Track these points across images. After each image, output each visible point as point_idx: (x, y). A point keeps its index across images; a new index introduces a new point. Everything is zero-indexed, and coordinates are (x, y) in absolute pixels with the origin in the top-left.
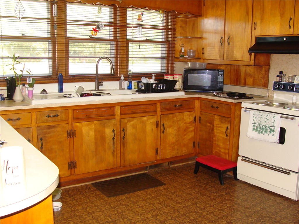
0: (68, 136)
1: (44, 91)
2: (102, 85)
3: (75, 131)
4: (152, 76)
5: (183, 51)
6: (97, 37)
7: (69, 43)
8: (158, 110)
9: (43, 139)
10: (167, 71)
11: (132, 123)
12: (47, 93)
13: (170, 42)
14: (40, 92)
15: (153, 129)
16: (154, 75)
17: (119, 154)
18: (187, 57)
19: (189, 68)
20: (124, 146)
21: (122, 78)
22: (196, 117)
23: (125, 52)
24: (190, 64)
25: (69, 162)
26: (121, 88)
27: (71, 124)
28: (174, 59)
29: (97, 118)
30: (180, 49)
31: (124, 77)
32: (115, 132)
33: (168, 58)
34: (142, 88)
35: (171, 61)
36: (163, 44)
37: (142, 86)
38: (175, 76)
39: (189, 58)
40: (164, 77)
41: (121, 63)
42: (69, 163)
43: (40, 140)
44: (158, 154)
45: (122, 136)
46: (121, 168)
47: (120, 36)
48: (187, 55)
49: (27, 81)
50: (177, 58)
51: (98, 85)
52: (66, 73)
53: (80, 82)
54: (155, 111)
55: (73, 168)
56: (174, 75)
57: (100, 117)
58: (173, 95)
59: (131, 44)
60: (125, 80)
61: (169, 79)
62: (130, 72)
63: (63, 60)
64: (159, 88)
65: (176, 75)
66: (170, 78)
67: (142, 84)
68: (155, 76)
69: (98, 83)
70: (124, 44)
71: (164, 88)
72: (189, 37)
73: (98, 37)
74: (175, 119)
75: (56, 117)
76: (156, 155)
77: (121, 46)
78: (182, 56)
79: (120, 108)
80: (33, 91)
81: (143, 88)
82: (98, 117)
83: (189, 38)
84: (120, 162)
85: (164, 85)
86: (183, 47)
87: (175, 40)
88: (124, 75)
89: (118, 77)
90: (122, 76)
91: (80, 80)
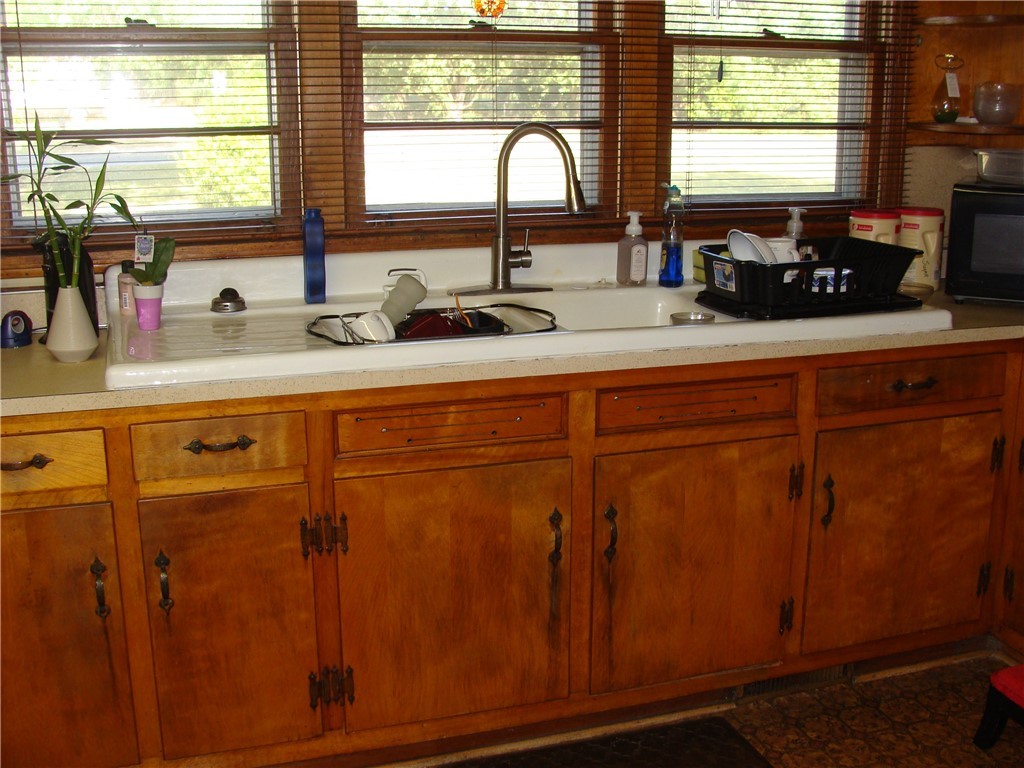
0: (305, 547)
1: (229, 295)
2: (527, 265)
3: (344, 519)
4: (789, 217)
5: (953, 91)
6: (505, 21)
7: (365, 55)
8: (806, 406)
9: (172, 560)
10: (869, 194)
11: (655, 478)
12: (240, 305)
13: (885, 44)
14: (209, 302)
15: (769, 509)
16: (796, 211)
17: (586, 635)
18: (973, 121)
19: (981, 179)
20: (610, 590)
21: (634, 228)
22: (1003, 441)
23: (655, 97)
24: (985, 159)
25: (315, 670)
26: (625, 280)
27: (323, 487)
28: (905, 133)
29: (466, 451)
30: (936, 82)
31: (642, 222)
32: (565, 525)
33: (872, 128)
34: (725, 285)
35: (887, 143)
36: (851, 55)
37: (728, 278)
38: (906, 219)
39: (983, 129)
40: (848, 220)
41: (629, 153)
42: (312, 679)
43: (155, 568)
44: (790, 628)
45: (603, 544)
46: (595, 699)
47: (629, 16)
48: (971, 112)
49: (131, 247)
50: (919, 127)
51: (508, 267)
52: (346, 205)
53: (419, 248)
54: (789, 414)
55: (336, 701)
56: (898, 216)
57: (482, 449)
58: (892, 331)
59: (686, 58)
60: (646, 237)
61: (870, 237)
62: (675, 200)
63: (332, 141)
64: (815, 289)
65: (914, 211)
66: (876, 230)
67: (729, 268)
68: (803, 217)
69: (509, 254)
70: (647, 57)
71: (843, 289)
72: (990, 19)
73: (511, 21)
74: (894, 451)
75: (238, 452)
76: (781, 633)
77: (635, 65)
78: (950, 117)
79: (592, 402)
80: (159, 301)
81: (732, 287)
82: (473, 450)
83: (990, 24)
84: (586, 670)
85: (846, 272)
86: (952, 70)
87: (915, 34)
88: (647, 214)
89: (613, 225)
90: (634, 217)
91: (415, 241)
